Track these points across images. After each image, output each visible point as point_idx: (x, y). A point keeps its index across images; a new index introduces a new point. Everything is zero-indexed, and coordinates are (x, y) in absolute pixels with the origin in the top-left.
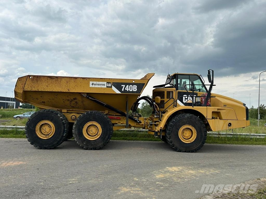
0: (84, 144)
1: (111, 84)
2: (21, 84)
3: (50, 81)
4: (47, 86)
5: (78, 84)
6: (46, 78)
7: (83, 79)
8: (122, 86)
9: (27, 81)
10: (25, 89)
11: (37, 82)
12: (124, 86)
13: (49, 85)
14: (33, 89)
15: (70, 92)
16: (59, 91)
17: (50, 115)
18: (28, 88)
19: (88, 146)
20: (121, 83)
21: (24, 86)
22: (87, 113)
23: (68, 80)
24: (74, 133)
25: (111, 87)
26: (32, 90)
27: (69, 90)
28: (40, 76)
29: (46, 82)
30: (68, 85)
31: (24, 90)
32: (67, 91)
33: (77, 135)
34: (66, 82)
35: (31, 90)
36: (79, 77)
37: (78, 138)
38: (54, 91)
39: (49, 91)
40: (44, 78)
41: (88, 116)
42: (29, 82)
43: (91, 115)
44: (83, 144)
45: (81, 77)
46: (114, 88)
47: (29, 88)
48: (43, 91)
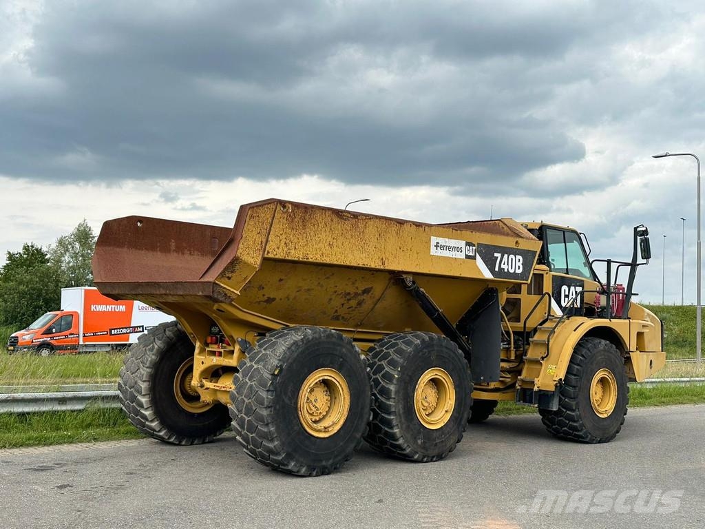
0: (417, 443)
1: (474, 248)
2: (255, 233)
3: (338, 226)
4: (331, 245)
5: (405, 242)
6: (327, 215)
7: (416, 226)
8: (496, 255)
9: (276, 221)
10: (268, 252)
11: (304, 227)
12: (498, 255)
13: (335, 240)
14: (293, 252)
15: (387, 268)
16: (361, 265)
17: (339, 348)
18: (278, 248)
19: (427, 450)
20: (494, 246)
21: (264, 240)
22: (423, 341)
23: (382, 226)
24: (393, 410)
25: (474, 258)
26: (290, 258)
27: (383, 264)
28: (313, 207)
29: (328, 229)
30: (383, 247)
31: (266, 256)
32: (379, 266)
33: (402, 416)
34: (377, 236)
35: (287, 258)
36: (409, 221)
37: (404, 426)
38: (348, 263)
39: (335, 263)
40: (324, 216)
41: (426, 351)
42: (281, 227)
43: (433, 345)
44: (415, 446)
45: (411, 222)
46: (479, 261)
47: (281, 249)
48: (320, 261)
